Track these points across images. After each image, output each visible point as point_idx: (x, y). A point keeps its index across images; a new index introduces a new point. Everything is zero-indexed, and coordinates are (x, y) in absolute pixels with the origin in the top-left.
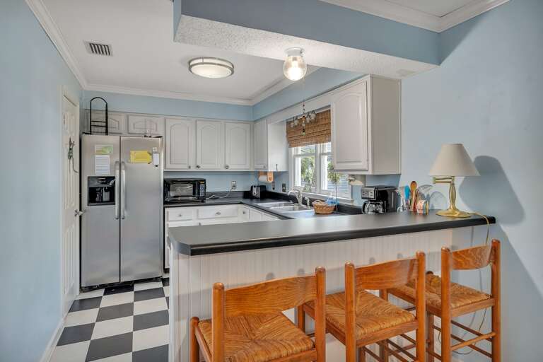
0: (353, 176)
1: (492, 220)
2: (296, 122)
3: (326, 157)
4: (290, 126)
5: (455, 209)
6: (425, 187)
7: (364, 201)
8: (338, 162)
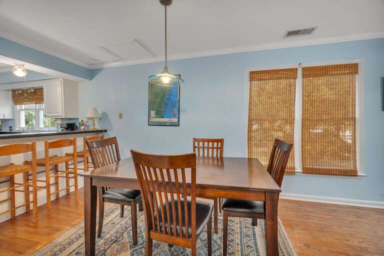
0: (56, 119)
1: (106, 131)
2: (20, 92)
3: (42, 111)
4: (15, 93)
5: (95, 128)
6: (87, 122)
7: (62, 129)
8: (48, 113)
